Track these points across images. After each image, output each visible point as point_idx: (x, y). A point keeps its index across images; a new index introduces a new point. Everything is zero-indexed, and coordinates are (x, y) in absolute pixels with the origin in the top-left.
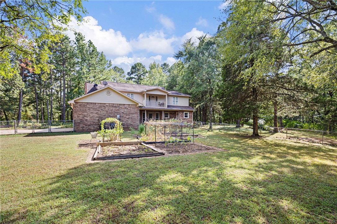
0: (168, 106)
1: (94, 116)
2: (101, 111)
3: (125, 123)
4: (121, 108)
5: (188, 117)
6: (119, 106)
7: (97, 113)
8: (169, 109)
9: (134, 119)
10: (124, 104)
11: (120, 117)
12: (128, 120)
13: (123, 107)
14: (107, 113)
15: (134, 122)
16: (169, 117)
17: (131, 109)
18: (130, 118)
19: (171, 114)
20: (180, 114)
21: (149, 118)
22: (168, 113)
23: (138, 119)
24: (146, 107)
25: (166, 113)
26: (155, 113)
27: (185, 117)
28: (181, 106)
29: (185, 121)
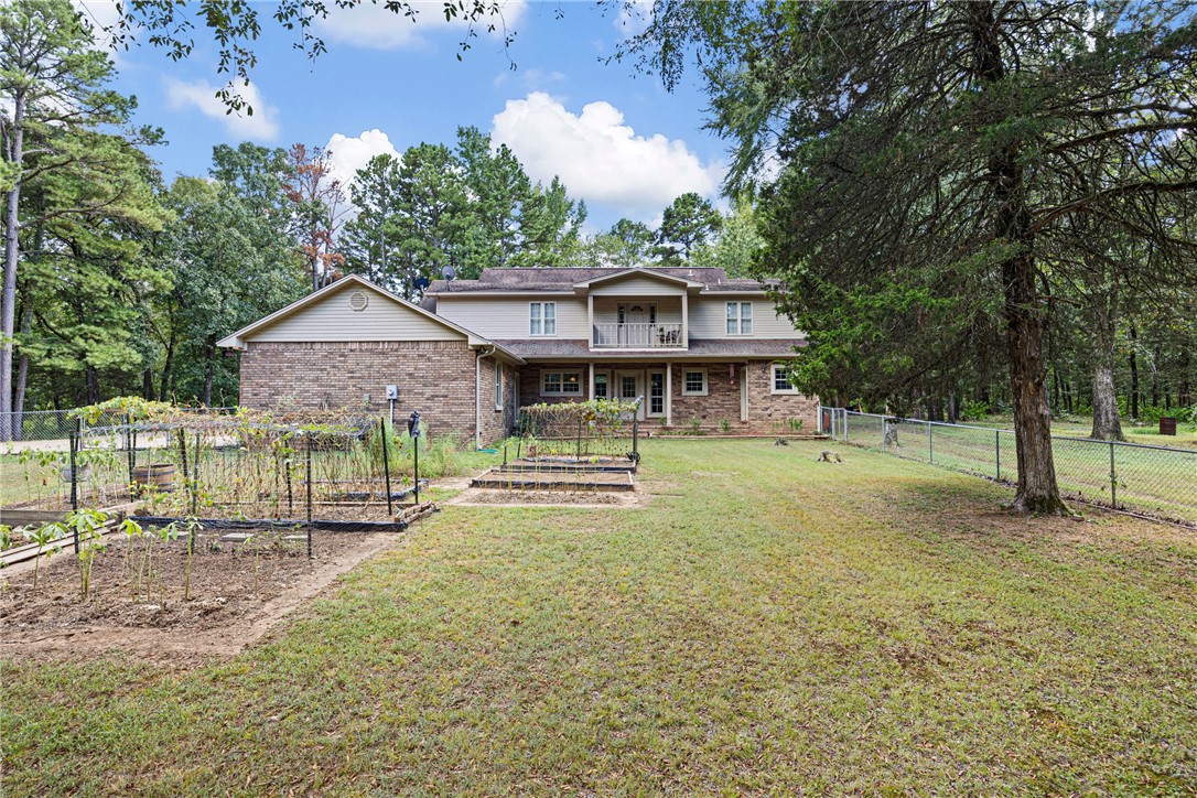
1: (308, 391)
2: (332, 371)
4: (405, 356)
6: (397, 350)
7: (317, 379)
11: (399, 392)
13: (413, 353)
14: (352, 377)
16: (705, 392)
17: (445, 358)
18: (437, 396)
19: (716, 375)
20: (752, 375)
21: (622, 394)
22: (700, 374)
23: (471, 399)
24: (591, 350)
25: (695, 374)
26: (646, 373)
27: (778, 388)
28: (766, 340)
29: (778, 404)
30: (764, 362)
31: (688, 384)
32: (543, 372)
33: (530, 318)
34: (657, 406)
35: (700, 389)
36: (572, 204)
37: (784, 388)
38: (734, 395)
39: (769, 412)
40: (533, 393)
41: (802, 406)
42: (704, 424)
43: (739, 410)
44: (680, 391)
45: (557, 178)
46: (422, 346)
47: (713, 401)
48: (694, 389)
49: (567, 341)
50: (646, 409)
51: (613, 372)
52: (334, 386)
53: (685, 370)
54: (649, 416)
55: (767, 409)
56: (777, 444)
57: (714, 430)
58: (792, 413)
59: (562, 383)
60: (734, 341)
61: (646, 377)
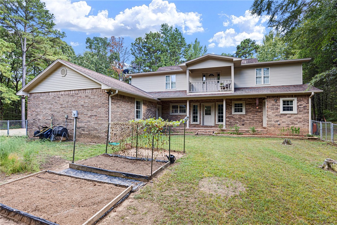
0: (236, 89)
2: (55, 104)
3: (85, 125)
4: (80, 97)
5: (295, 111)
6: (77, 94)
7: (50, 108)
8: (239, 93)
9: (100, 117)
10: (85, 89)
11: (78, 114)
12: (89, 119)
13: (83, 95)
14: (62, 107)
15: (99, 124)
16: (244, 112)
17: (96, 97)
18: (92, 116)
19: (249, 104)
20: (269, 104)
21: (205, 114)
22: (242, 104)
23: (106, 117)
24: (188, 94)
25: (238, 104)
26: (215, 104)
27: (284, 110)
28: (277, 86)
29: (284, 119)
30: (276, 97)
31: (235, 109)
32: (171, 105)
33: (165, 82)
34: (221, 119)
35: (242, 111)
36: (201, 47)
37: (288, 110)
38: (260, 114)
39: (279, 123)
40: (167, 113)
41: (299, 120)
42: (243, 129)
43: (262, 122)
44: (231, 112)
45: (197, 39)
46: (87, 91)
47: (248, 117)
48: (238, 111)
49: (179, 91)
50: (215, 120)
51: (200, 104)
52: (56, 111)
53: (234, 103)
54: (217, 123)
55: (277, 121)
56: (284, 143)
57: (248, 131)
58: (293, 123)
59: (179, 109)
60: (260, 87)
61: (215, 106)
